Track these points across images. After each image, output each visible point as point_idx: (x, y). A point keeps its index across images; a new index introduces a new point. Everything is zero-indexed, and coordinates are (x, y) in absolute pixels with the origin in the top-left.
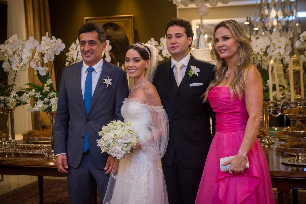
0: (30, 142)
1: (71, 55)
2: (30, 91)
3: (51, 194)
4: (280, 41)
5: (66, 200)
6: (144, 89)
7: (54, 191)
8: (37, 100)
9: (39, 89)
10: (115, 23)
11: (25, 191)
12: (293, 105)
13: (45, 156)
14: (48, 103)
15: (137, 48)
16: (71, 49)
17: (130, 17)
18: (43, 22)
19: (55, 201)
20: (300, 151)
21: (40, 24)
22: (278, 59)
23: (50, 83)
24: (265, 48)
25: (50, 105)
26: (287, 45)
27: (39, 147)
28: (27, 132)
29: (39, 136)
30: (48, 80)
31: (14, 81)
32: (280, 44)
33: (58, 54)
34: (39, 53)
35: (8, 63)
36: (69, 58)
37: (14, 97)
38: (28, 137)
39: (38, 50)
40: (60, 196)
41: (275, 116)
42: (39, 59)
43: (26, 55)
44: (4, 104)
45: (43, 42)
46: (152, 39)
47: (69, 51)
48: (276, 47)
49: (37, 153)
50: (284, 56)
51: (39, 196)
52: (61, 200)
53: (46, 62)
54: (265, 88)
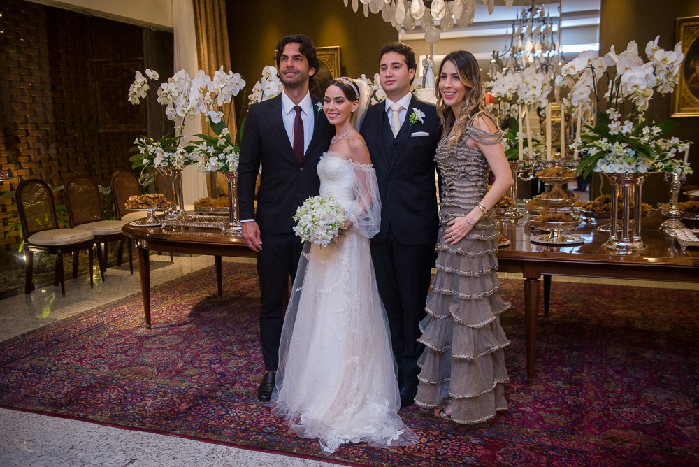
0: (203, 213)
1: (255, 98)
2: (200, 144)
3: (233, 282)
4: (535, 79)
5: (251, 288)
6: (348, 140)
7: (236, 277)
8: (210, 157)
9: (212, 142)
11: (200, 277)
12: (550, 166)
13: (221, 230)
14: (224, 160)
15: (340, 85)
16: (255, 89)
17: (336, 49)
18: (220, 57)
19: (237, 289)
20: (557, 226)
21: (217, 60)
22: (532, 103)
23: (226, 133)
24: (514, 88)
25: (226, 162)
26: (545, 85)
27: (215, 219)
28: (199, 200)
29: (215, 206)
30: (223, 129)
31: (181, 133)
32: (535, 83)
33: (236, 94)
34: (211, 92)
35: (173, 108)
37: (182, 154)
38: (201, 206)
39: (210, 89)
40: (244, 284)
41: (525, 180)
42: (212, 101)
43: (194, 95)
44: (169, 162)
45: (215, 78)
46: (363, 76)
47: (252, 93)
48: (530, 86)
49: (212, 226)
50: (540, 100)
51: (217, 283)
52: (245, 289)
53: (220, 104)
54: (513, 143)
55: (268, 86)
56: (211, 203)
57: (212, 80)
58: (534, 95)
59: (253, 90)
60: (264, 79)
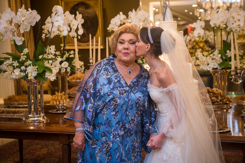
0: (10, 106)
1: (47, 28)
2: (8, 60)
3: (31, 152)
4: (239, 15)
5: (44, 156)
7: (33, 148)
8: (14, 69)
9: (16, 58)
10: (86, 2)
11: (8, 149)
13: (22, 120)
14: (25, 71)
16: (47, 22)
19: (34, 157)
22: (238, 31)
23: (27, 52)
24: (225, 21)
25: (26, 73)
27: (18, 112)
28: (7, 97)
29: (19, 101)
30: (24, 49)
32: (239, 17)
33: (33, 24)
34: (15, 23)
36: (45, 30)
38: (8, 102)
39: (15, 21)
40: (38, 153)
41: (236, 83)
42: (16, 29)
43: (3, 26)
45: (18, 13)
46: (121, 13)
47: (45, 24)
48: (236, 19)
49: (15, 117)
51: (19, 153)
52: (39, 157)
53: (22, 32)
54: (224, 58)
55: (56, 19)
56: (16, 99)
57: (16, 14)
58: (239, 25)
59: (46, 22)
60: (53, 15)
